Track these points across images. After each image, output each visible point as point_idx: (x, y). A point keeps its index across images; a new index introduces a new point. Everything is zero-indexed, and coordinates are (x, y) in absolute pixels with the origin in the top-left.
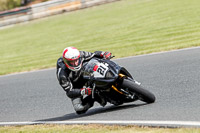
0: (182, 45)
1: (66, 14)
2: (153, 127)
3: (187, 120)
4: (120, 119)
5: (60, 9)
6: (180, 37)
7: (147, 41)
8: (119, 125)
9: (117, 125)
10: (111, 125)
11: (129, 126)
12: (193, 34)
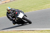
0: (35, 10)
1: (6, 3)
2: (28, 30)
3: (37, 28)
4: (20, 29)
5: (5, 2)
6: (35, 8)
7: (27, 9)
8: (20, 30)
9: (19, 30)
10: (18, 30)
11: (23, 30)
12: (38, 7)
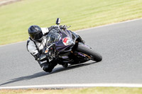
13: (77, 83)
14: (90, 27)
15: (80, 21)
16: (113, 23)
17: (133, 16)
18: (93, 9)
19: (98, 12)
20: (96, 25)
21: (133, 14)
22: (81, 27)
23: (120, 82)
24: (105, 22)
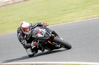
13: (54, 61)
14: (63, 22)
15: (56, 18)
16: (80, 21)
17: (93, 16)
18: (66, 10)
19: (69, 12)
20: (68, 22)
21: (93, 14)
22: (57, 23)
23: (84, 61)
24: (73, 20)
